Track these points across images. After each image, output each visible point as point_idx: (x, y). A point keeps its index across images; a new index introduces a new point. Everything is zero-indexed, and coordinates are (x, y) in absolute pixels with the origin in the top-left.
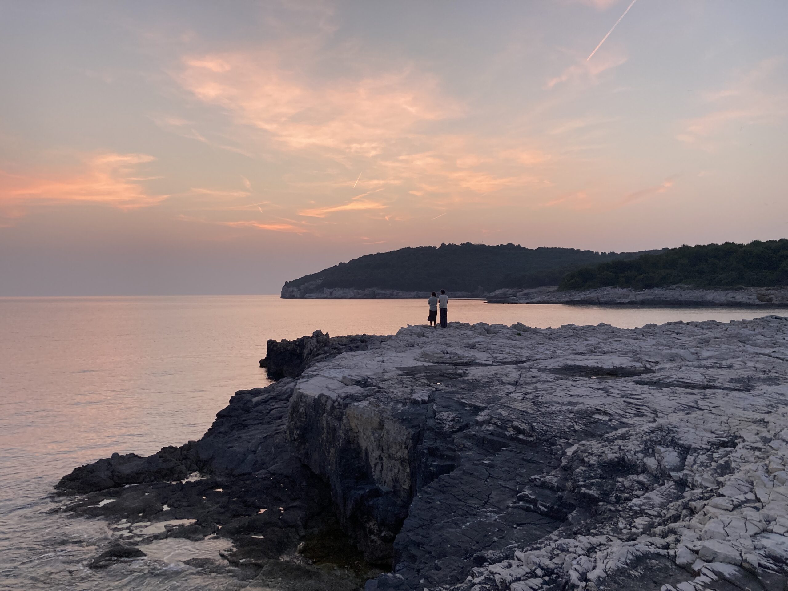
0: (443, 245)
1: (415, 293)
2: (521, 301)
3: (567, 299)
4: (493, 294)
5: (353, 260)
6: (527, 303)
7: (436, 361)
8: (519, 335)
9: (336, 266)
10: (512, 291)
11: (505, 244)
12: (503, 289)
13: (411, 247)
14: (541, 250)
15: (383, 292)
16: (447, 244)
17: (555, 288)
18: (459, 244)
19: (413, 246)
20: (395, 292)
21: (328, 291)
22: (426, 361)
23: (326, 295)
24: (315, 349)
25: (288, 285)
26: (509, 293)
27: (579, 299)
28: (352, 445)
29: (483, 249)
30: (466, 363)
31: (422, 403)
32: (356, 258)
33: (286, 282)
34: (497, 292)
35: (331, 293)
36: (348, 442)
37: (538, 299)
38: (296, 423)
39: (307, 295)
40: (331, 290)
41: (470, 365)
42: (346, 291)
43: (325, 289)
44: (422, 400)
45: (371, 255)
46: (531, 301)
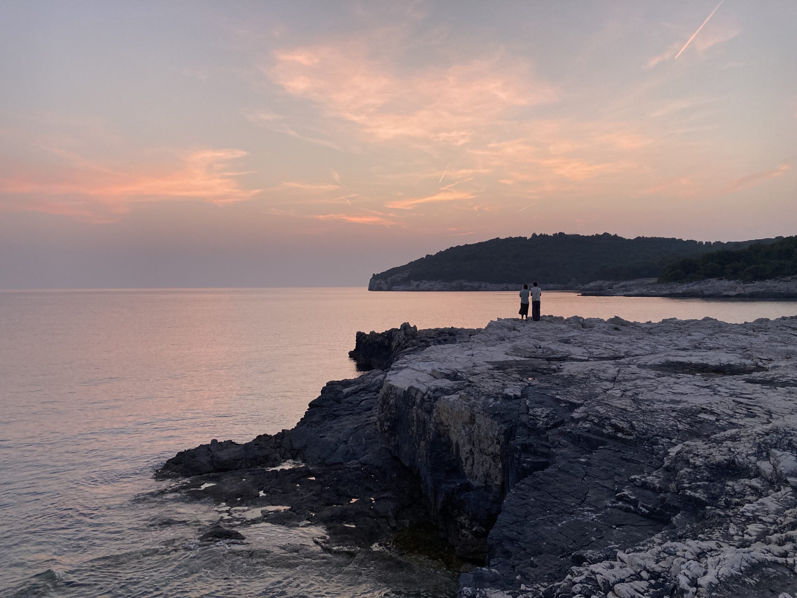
0: (534, 235)
1: (504, 285)
2: (618, 294)
3: (667, 292)
4: (587, 286)
5: (440, 252)
6: (624, 296)
7: (528, 356)
8: (616, 329)
9: (423, 258)
10: (608, 282)
11: (601, 233)
12: (598, 281)
13: (501, 238)
14: (639, 240)
15: (470, 284)
16: (538, 235)
17: (654, 280)
18: (550, 234)
19: (502, 237)
20: (483, 285)
21: (415, 283)
22: (517, 356)
23: (413, 288)
24: (403, 342)
25: (375, 277)
26: (604, 285)
27: (680, 292)
28: (442, 438)
29: (576, 239)
30: (560, 358)
31: (515, 399)
32: (443, 250)
33: (374, 275)
34: (592, 284)
35: (418, 286)
36: (438, 435)
37: (636, 292)
38: (386, 415)
39: (394, 287)
40: (417, 283)
41: (564, 360)
42: (432, 283)
43: (412, 281)
44: (514, 395)
45: (458, 247)
46: (629, 293)
